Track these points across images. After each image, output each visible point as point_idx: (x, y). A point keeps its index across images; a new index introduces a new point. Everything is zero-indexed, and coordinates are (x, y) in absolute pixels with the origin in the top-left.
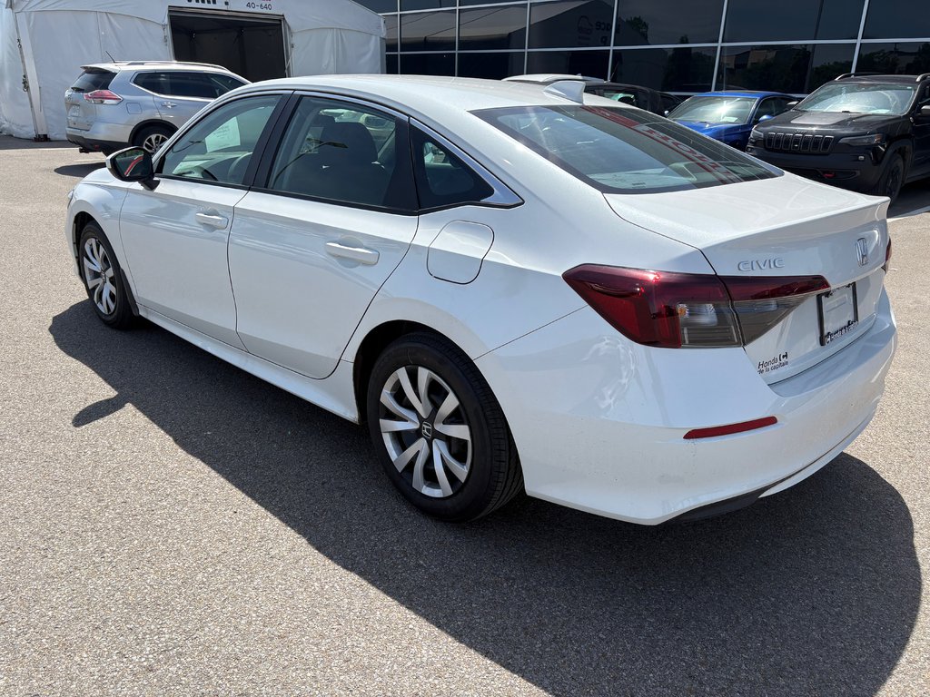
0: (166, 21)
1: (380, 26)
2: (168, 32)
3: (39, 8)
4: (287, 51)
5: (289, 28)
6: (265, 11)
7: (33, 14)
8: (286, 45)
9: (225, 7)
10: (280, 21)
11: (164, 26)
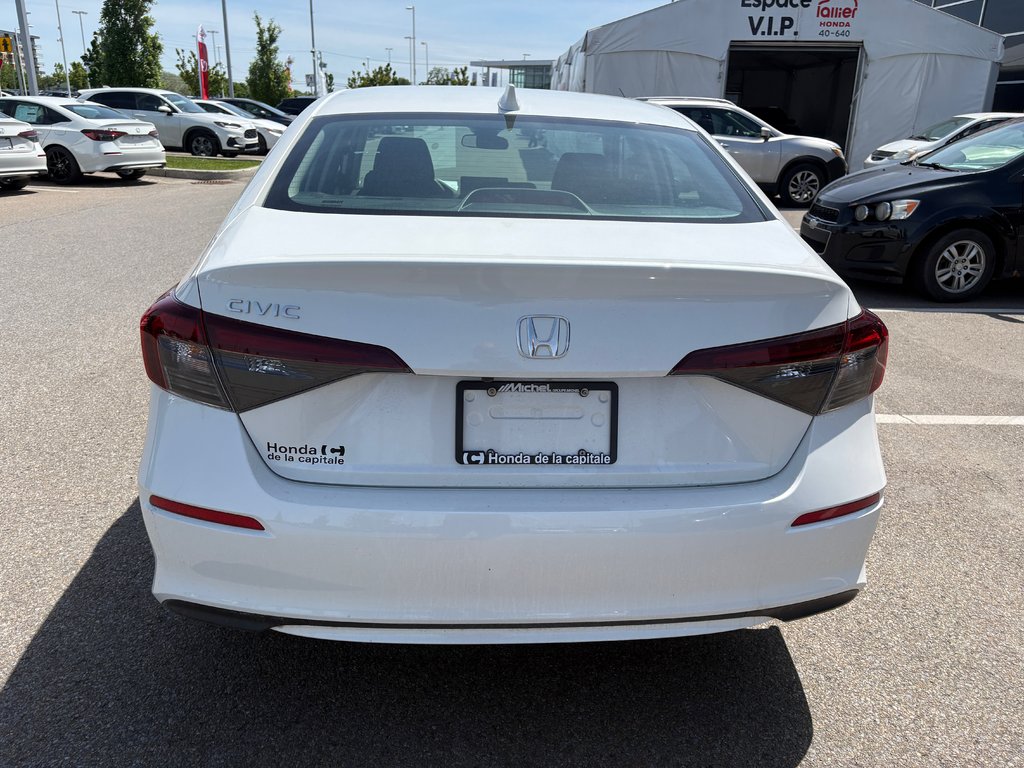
0: (724, 56)
1: (995, 48)
2: (724, 69)
3: (607, 50)
4: (858, 82)
5: (866, 55)
6: (841, 38)
7: (601, 56)
8: (859, 76)
9: (793, 38)
10: (858, 48)
11: (721, 62)
